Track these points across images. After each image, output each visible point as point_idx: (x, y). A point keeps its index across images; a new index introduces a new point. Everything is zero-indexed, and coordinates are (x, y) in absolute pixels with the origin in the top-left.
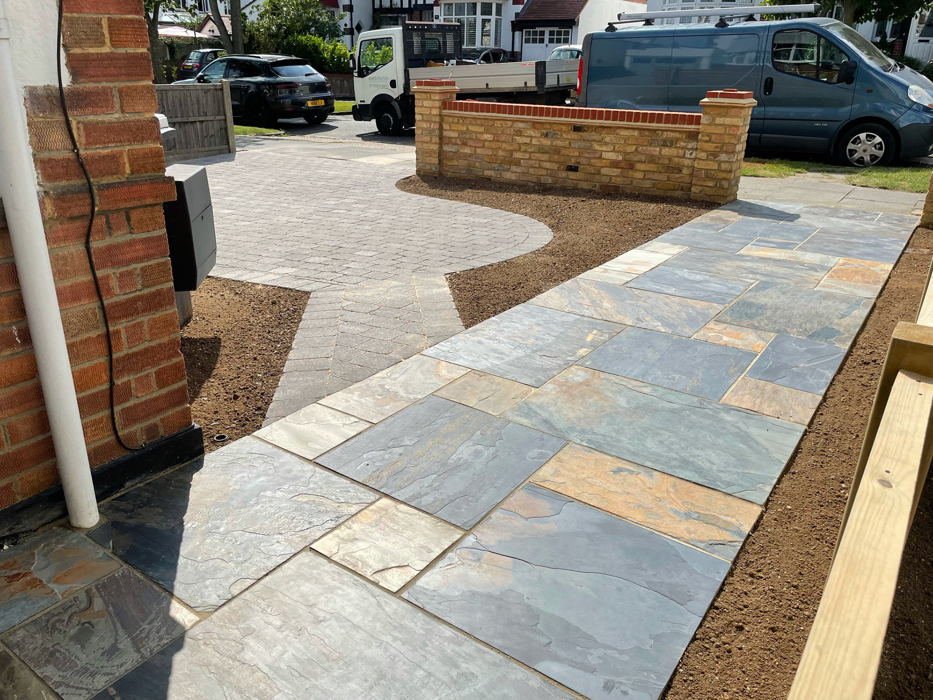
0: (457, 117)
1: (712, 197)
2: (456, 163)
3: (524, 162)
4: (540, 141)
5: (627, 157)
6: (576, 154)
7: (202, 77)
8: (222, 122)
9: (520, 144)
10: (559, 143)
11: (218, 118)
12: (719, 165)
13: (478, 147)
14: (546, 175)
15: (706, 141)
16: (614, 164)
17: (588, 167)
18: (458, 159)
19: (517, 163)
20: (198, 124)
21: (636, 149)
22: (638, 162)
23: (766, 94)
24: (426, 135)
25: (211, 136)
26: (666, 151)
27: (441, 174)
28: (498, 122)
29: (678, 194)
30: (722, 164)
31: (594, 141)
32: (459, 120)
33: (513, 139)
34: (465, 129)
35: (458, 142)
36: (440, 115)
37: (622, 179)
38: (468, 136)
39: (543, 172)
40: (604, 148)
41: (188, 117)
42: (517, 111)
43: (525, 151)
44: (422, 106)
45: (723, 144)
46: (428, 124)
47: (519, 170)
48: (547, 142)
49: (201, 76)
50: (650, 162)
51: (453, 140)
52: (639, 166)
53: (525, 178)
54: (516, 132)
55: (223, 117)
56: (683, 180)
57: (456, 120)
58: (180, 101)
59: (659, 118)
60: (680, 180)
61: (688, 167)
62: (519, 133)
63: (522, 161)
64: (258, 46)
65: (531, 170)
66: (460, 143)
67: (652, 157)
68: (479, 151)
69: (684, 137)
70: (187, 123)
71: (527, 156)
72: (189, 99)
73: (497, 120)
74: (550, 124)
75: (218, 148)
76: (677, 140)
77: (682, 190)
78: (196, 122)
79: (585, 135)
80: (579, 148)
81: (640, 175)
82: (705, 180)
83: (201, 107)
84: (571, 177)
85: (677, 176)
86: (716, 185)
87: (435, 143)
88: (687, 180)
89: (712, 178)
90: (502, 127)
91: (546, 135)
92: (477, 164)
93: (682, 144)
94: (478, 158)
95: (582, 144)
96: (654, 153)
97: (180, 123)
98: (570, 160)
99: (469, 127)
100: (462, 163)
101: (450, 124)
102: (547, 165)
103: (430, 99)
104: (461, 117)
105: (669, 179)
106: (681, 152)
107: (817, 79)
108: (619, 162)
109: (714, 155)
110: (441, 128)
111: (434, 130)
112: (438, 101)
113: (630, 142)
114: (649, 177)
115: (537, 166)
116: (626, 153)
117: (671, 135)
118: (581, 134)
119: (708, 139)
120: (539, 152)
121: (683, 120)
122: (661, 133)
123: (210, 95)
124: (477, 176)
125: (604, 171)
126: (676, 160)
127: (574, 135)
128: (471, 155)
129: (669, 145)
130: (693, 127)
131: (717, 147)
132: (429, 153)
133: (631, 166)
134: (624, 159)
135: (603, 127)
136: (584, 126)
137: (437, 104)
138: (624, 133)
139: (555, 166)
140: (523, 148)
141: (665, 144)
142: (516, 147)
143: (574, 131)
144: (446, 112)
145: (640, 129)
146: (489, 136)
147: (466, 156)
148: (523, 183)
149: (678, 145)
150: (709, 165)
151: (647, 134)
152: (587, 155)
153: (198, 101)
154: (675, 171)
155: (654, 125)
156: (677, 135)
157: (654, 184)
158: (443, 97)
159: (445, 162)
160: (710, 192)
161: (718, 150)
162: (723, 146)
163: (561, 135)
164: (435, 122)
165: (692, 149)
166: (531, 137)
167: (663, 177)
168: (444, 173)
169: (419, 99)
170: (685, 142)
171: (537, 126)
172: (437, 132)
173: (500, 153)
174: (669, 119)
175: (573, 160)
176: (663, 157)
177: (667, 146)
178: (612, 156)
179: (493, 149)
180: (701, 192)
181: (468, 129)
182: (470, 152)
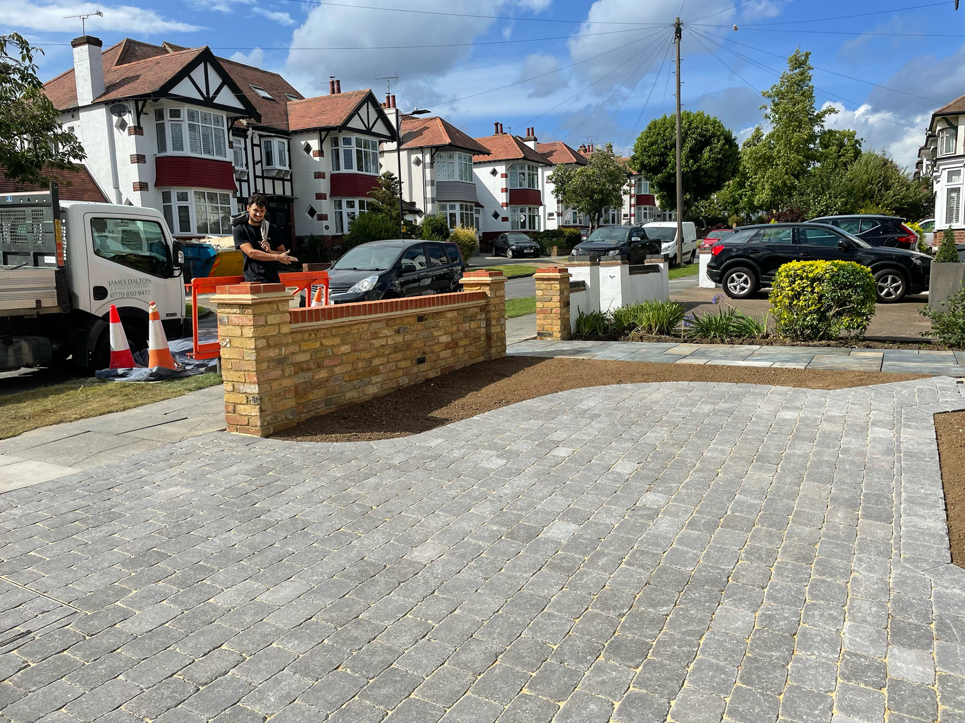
0: (309, 331)
2: (311, 397)
3: (383, 369)
4: (394, 340)
5: (453, 337)
6: (422, 345)
9: (377, 348)
10: (408, 337)
12: (502, 327)
13: (336, 366)
14: (402, 376)
15: (494, 311)
16: (447, 346)
17: (431, 355)
18: (312, 391)
19: (376, 372)
21: (457, 328)
22: (459, 339)
24: (275, 368)
26: (472, 325)
28: (355, 327)
29: (481, 359)
31: (432, 327)
32: (310, 335)
34: (318, 345)
35: (313, 366)
36: (290, 333)
37: (453, 359)
38: (322, 354)
39: (401, 373)
43: (383, 355)
44: (266, 325)
46: (278, 350)
47: (379, 379)
48: (399, 339)
50: (465, 337)
51: (304, 365)
54: (373, 334)
57: (306, 335)
60: (481, 347)
65: (391, 376)
68: (337, 370)
71: (385, 360)
74: (400, 318)
76: (476, 314)
79: (427, 323)
80: (423, 338)
81: (461, 351)
84: (421, 371)
86: (501, 343)
87: (289, 376)
88: (484, 345)
89: (499, 339)
90: (359, 332)
91: (398, 332)
92: (336, 389)
93: (479, 316)
94: (336, 380)
95: (425, 334)
96: (466, 329)
98: (418, 353)
99: (323, 341)
100: (318, 394)
102: (403, 364)
104: (313, 330)
105: (476, 349)
106: (479, 323)
108: (449, 343)
109: (499, 320)
111: (285, 357)
113: (452, 323)
114: (466, 350)
115: (394, 368)
116: (452, 334)
117: (473, 310)
118: (423, 323)
119: (494, 308)
120: (395, 352)
121: (477, 296)
122: (467, 310)
124: (337, 405)
125: (443, 354)
126: (477, 331)
127: (419, 326)
129: (472, 319)
130: (482, 301)
131: (498, 314)
132: (281, 394)
133: (455, 345)
134: (452, 340)
135: (437, 313)
136: (425, 315)
138: (449, 315)
139: (409, 364)
142: (375, 352)
143: (418, 321)
144: (294, 327)
145: (458, 309)
146: (347, 347)
147: (321, 384)
149: (477, 318)
150: (496, 329)
151: (461, 312)
160: (499, 350)
163: (410, 328)
164: (286, 345)
165: (483, 319)
166: (386, 337)
171: (391, 323)
172: (291, 359)
173: (360, 365)
175: (421, 352)
178: (444, 339)
179: (352, 363)
180: (495, 352)
181: (322, 344)
182: (326, 375)
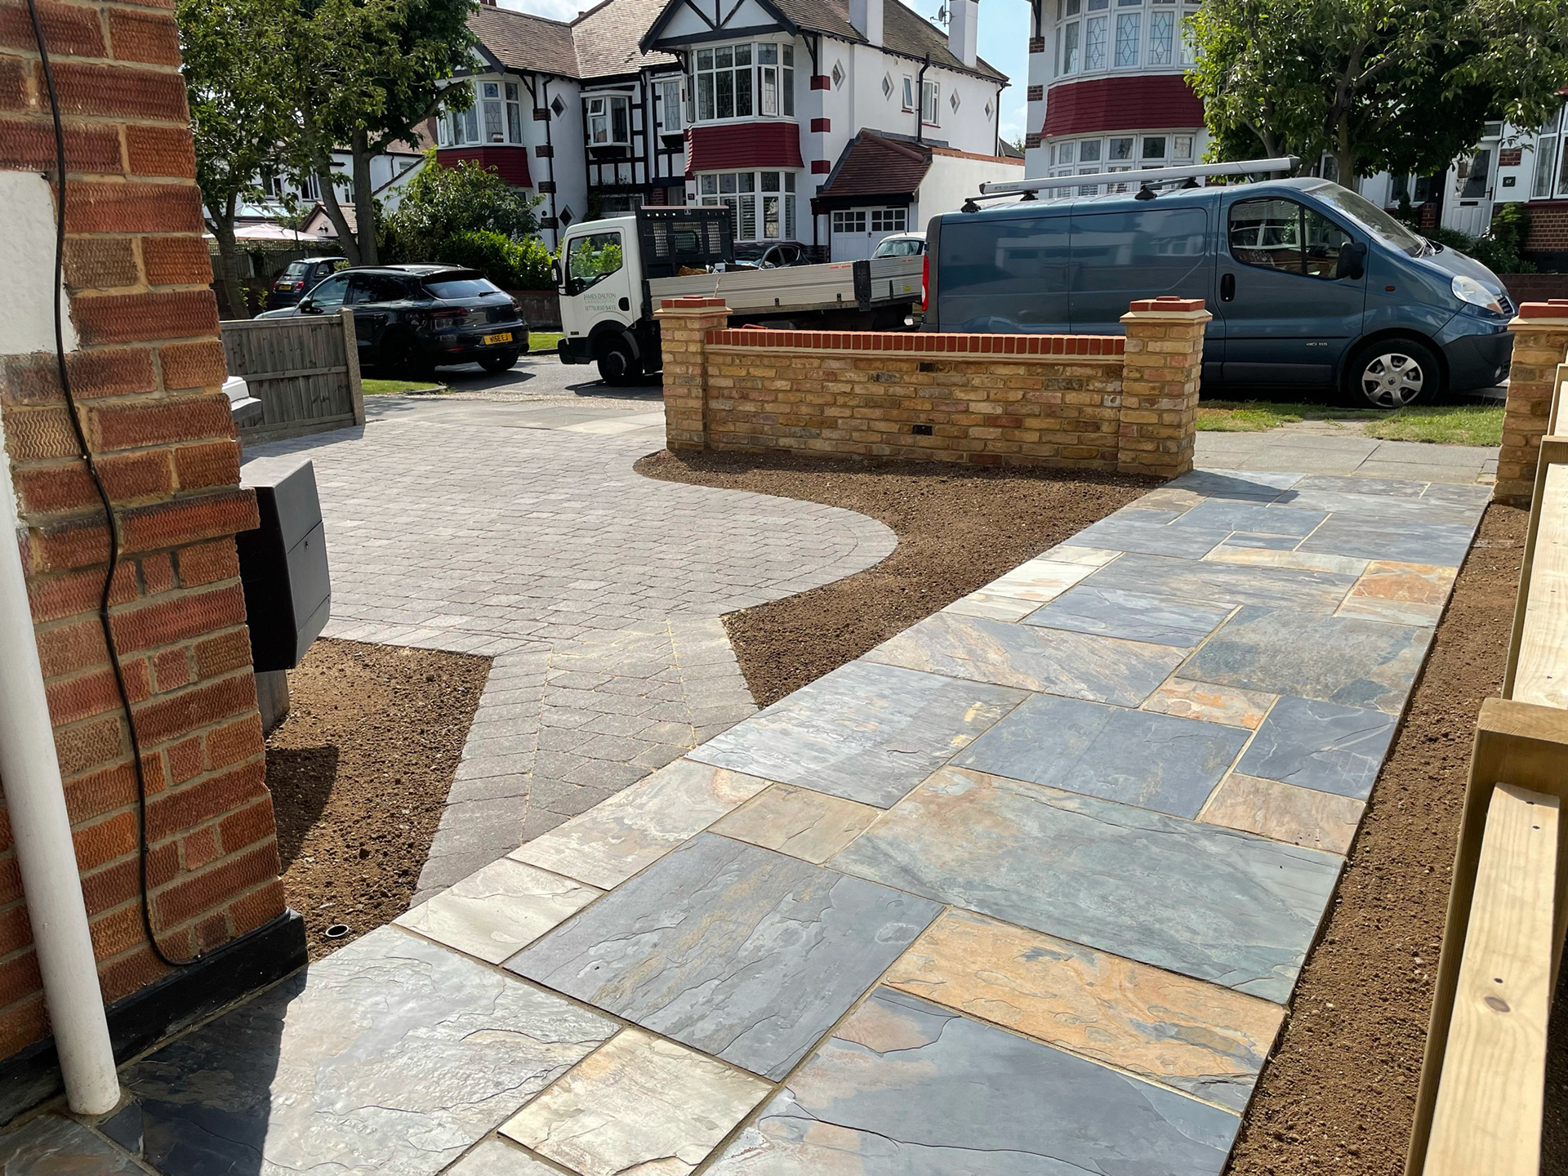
0: (731, 355)
1: (1153, 468)
2: (732, 428)
3: (844, 423)
4: (867, 389)
5: (1010, 408)
6: (928, 406)
7: (307, 304)
8: (342, 376)
9: (835, 395)
10: (898, 390)
11: (334, 370)
12: (1160, 416)
13: (767, 402)
14: (881, 442)
15: (1136, 380)
16: (990, 421)
17: (948, 427)
18: (734, 422)
19: (832, 424)
20: (301, 382)
21: (1024, 396)
22: (1029, 415)
23: (1224, 300)
24: (681, 385)
25: (324, 400)
26: (1072, 397)
27: (707, 446)
28: (798, 361)
29: (1097, 464)
30: (1165, 415)
31: (955, 385)
32: (733, 360)
33: (823, 387)
34: (744, 373)
35: (734, 394)
36: (703, 353)
37: (1005, 444)
38: (749, 385)
39: (876, 437)
40: (972, 396)
41: (284, 370)
42: (827, 342)
43: (844, 406)
44: (673, 340)
45: (1164, 384)
46: (684, 368)
47: (835, 435)
48: (878, 390)
49: (306, 302)
50: (1048, 416)
51: (726, 392)
52: (1030, 422)
53: (846, 448)
54: (828, 375)
55: (343, 369)
56: (1103, 442)
57: (728, 360)
58: (271, 344)
59: (1058, 346)
60: (1097, 443)
61: (1110, 421)
62: (833, 376)
63: (840, 421)
64: (402, 251)
65: (855, 435)
66: (736, 396)
67: (1050, 407)
68: (768, 407)
69: (1100, 374)
70: (282, 380)
71: (848, 413)
72: (286, 341)
73: (794, 357)
74: (881, 360)
75: (334, 418)
76: (1089, 378)
77: (1103, 457)
78: (297, 378)
79: (940, 376)
80: (930, 397)
81: (1033, 437)
82: (1139, 442)
83: (306, 354)
84: (921, 444)
85: (1093, 435)
86: (1158, 447)
87: (697, 397)
88: (1110, 441)
89: (1151, 438)
90: (804, 368)
91: (877, 379)
92: (766, 428)
93: (1098, 385)
94: (766, 418)
95: (936, 391)
96: (1053, 401)
97: (271, 381)
98: (919, 417)
99: (751, 370)
100: (742, 428)
101: (718, 366)
102: (882, 426)
103: (686, 328)
104: (737, 355)
105: (1080, 442)
106: (1097, 398)
107: (1304, 273)
108: (998, 417)
109: (1152, 401)
110: (705, 374)
111: (693, 377)
112: (699, 330)
113: (1012, 385)
114: (1048, 439)
115: (865, 428)
116: (1008, 403)
117: (1079, 371)
118: (933, 374)
119: (1138, 375)
120: (866, 406)
121: (1096, 347)
122: (1061, 368)
123: (321, 334)
124: (768, 448)
125: (975, 432)
126: (1089, 410)
127: (922, 377)
128: (756, 414)
129: (1076, 387)
130: (1112, 358)
131: (1153, 388)
132: (686, 413)
133: (1018, 423)
134: (1006, 413)
135: (968, 363)
136: (937, 362)
137: (697, 336)
138: (1002, 371)
139: (894, 428)
140: (840, 400)
141: (1069, 386)
142: (829, 399)
143: (921, 370)
144: (713, 347)
145: (1027, 364)
146: (784, 383)
147: (747, 417)
148: (844, 455)
149: (1092, 388)
150: (1143, 417)
151: (1039, 370)
152: (944, 408)
153: (301, 344)
154: (1090, 429)
155: (1051, 357)
156: (1089, 371)
157: (1057, 450)
158: (706, 325)
159: (713, 426)
160: (1148, 459)
161: (1157, 392)
162: (1163, 387)
163: (902, 378)
164: (694, 364)
165: (1114, 392)
166: (852, 382)
167: (1070, 439)
168: (713, 445)
169: (667, 329)
170: (1102, 382)
171: (862, 365)
172: (699, 380)
173: (804, 409)
174: (1072, 347)
175: (923, 417)
176: (1069, 406)
177: (1074, 389)
178: (986, 408)
179: (792, 404)
180: (1134, 460)
181: (748, 373)
182: (754, 410)
